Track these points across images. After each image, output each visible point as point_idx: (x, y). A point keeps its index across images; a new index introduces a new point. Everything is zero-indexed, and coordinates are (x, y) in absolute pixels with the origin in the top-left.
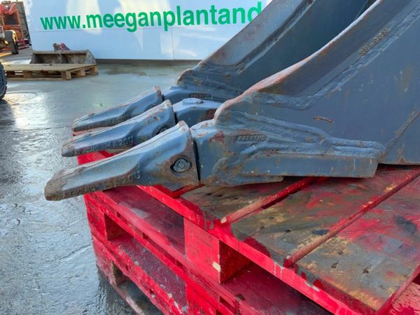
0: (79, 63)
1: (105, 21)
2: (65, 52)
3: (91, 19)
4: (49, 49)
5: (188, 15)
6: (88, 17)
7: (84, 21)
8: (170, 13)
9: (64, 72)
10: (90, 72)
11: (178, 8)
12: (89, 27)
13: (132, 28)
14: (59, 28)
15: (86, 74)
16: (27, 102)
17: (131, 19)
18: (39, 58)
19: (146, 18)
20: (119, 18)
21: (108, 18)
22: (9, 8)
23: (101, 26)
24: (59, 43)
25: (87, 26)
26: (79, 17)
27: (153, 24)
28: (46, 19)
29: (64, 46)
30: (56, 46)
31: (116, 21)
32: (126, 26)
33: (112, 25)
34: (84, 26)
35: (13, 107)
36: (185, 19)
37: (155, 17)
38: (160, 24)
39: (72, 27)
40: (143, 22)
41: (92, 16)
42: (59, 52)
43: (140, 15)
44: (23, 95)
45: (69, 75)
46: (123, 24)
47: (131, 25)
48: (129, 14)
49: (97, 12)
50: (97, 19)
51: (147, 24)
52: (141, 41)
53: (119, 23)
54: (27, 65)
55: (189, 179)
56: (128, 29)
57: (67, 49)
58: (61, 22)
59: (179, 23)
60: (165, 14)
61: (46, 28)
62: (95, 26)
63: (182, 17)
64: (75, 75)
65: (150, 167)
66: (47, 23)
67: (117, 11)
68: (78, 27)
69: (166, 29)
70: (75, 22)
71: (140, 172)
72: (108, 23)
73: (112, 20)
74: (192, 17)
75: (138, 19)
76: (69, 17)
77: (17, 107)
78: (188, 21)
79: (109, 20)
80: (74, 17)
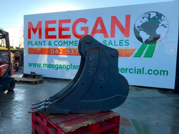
0: (38, 78)
1: (49, 66)
2: (34, 74)
3: (44, 65)
4: (29, 73)
5: (74, 67)
6: (43, 64)
7: (42, 65)
8: (69, 65)
9: (33, 82)
10: (41, 82)
11: (71, 64)
13: (57, 69)
14: (34, 66)
15: (40, 82)
16: (20, 92)
17: (57, 66)
18: (25, 76)
19: (61, 66)
20: (53, 65)
21: (50, 65)
22: (18, 55)
23: (47, 67)
24: (33, 72)
25: (43, 67)
26: (41, 64)
27: (63, 68)
28: (30, 63)
29: (34, 73)
30: (32, 73)
31: (52, 66)
32: (55, 68)
33: (51, 67)
34: (42, 67)
35: (16, 93)
36: (73, 68)
37: (64, 66)
38: (65, 68)
39: (38, 66)
40: (60, 67)
41: (45, 64)
42: (32, 74)
43: (60, 65)
44: (19, 89)
45: (34, 83)
46: (54, 67)
47: (56, 68)
48: (56, 65)
49: (47, 63)
50: (46, 65)
51: (61, 68)
52: (59, 74)
53: (53, 67)
54: (20, 78)
55: (44, 112)
57: (35, 74)
58: (35, 65)
59: (71, 69)
60: (67, 66)
61: (29, 66)
62: (45, 67)
63: (72, 67)
64: (36, 83)
65: (40, 111)
66: (30, 65)
67: (53, 64)
68: (40, 67)
69: (67, 70)
70: (39, 65)
71: (38, 111)
73: (51, 66)
74: (75, 67)
75: (59, 66)
76: (37, 64)
77: (17, 93)
78: (74, 68)
79: (50, 66)
80: (39, 64)
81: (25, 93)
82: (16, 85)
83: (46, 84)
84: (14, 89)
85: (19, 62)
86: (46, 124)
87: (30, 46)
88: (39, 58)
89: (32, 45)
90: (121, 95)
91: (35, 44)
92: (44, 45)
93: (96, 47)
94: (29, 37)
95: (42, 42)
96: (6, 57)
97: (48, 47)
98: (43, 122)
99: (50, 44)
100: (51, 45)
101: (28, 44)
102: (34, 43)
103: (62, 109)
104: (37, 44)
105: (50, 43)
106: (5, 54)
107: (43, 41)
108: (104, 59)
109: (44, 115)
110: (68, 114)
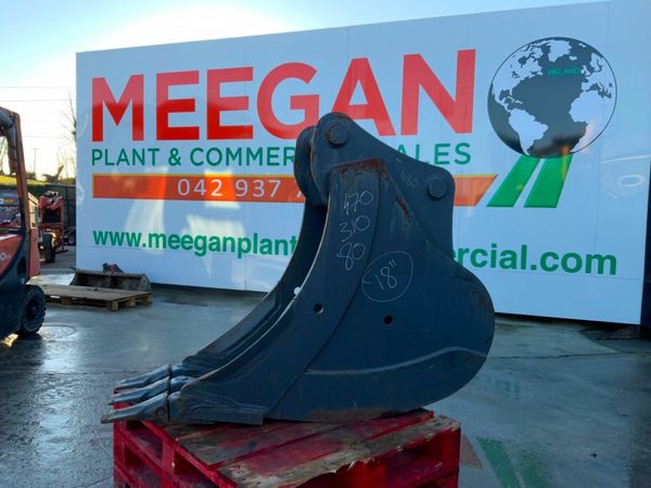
0: (131, 288)
1: (170, 241)
2: (116, 274)
3: (154, 238)
4: (97, 268)
5: (266, 243)
6: (151, 236)
7: (145, 240)
8: (246, 239)
9: (111, 302)
10: (142, 302)
11: (256, 235)
12: (150, 246)
13: (201, 252)
14: (113, 244)
15: (137, 304)
16: (64, 339)
17: (200, 242)
18: (83, 279)
19: (218, 243)
20: (187, 239)
21: (174, 239)
22: (53, 202)
23: (164, 247)
24: (110, 263)
25: (147, 245)
26: (140, 235)
27: (225, 250)
28: (101, 233)
29: (116, 268)
30: (106, 267)
31: (183, 242)
32: (194, 249)
33: (177, 247)
34: (144, 245)
35: (48, 344)
36: (262, 248)
37: (229, 242)
38: (233, 250)
39: (130, 244)
40: (214, 247)
41: (155, 235)
42: (109, 273)
43: (211, 239)
44: (59, 329)
45: (116, 305)
46: (190, 248)
47: (200, 249)
48: (199, 237)
49: (160, 231)
50: (161, 239)
51: (218, 249)
52: (209, 270)
53: (187, 245)
54: (64, 287)
55: (164, 417)
56: (197, 253)
57: (120, 270)
58: (117, 239)
59: (255, 252)
60: (240, 240)
61: (97, 243)
62: (157, 246)
63: (259, 245)
64: (123, 305)
65: (147, 412)
66: (100, 238)
67: (185, 233)
68: (137, 245)
69: (240, 257)
70: (134, 240)
71: (142, 414)
72: (174, 245)
73: (178, 241)
74: (270, 246)
75: (208, 243)
76: (127, 234)
77: (53, 345)
78: (266, 250)
79: (174, 241)
80: (134, 234)
81: (84, 344)
82: (48, 314)
83: (161, 308)
84: (42, 331)
85: (59, 230)
86: (173, 465)
87: (101, 169)
88: (133, 211)
89: (107, 164)
90: (463, 349)
91: (120, 160)
92: (154, 164)
93: (367, 162)
94: (98, 134)
95: (146, 151)
96: (8, 209)
97: (164, 170)
98: (160, 457)
99: (173, 161)
100: (178, 162)
101: (94, 159)
102: (113, 158)
103: (237, 407)
104: (126, 160)
105: (173, 156)
106: (5, 198)
107: (149, 150)
108: (400, 208)
109: (166, 429)
110: (260, 423)
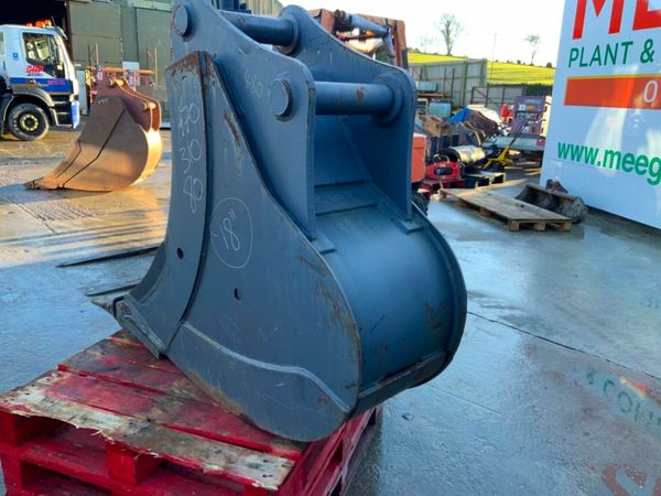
1: (625, 162)
3: (609, 156)
6: (607, 153)
7: (600, 157)
12: (604, 165)
13: (654, 179)
14: (573, 158)
17: (656, 166)
20: (642, 161)
21: (629, 159)
23: (618, 167)
24: (555, 180)
25: (602, 163)
26: (597, 150)
28: (564, 145)
29: (558, 186)
31: (638, 164)
32: (647, 175)
33: (630, 170)
34: (599, 164)
39: (587, 162)
41: (611, 152)
42: (550, 191)
46: (644, 172)
47: (653, 175)
48: (656, 160)
49: (618, 147)
50: (616, 157)
53: (641, 168)
56: (649, 180)
58: (577, 152)
61: (560, 156)
62: (611, 167)
66: (562, 151)
67: (640, 153)
68: (593, 163)
70: (590, 156)
72: (628, 166)
73: (632, 163)
76: (586, 148)
79: (629, 161)
80: (592, 149)
87: (579, 73)
88: (595, 123)
89: (581, 65)
91: (594, 59)
92: (624, 62)
94: (578, 34)
95: (620, 45)
97: (633, 69)
99: (645, 57)
100: (650, 59)
101: (571, 60)
102: (587, 60)
104: (599, 59)
105: (646, 50)
106: (528, 105)
107: (623, 44)
